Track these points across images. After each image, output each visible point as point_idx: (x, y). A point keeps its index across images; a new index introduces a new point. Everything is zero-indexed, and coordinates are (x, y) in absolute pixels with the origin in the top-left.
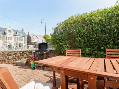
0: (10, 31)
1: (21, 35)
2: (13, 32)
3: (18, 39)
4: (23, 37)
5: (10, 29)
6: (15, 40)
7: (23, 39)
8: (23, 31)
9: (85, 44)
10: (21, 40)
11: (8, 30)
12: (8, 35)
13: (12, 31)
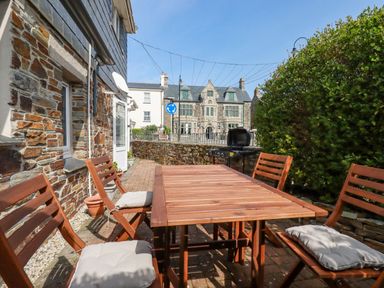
0: (210, 93)
1: (236, 100)
2: (216, 95)
3: (227, 111)
4: (240, 106)
5: (209, 87)
6: (220, 114)
7: (240, 111)
8: (240, 88)
9: (342, 138)
10: (236, 113)
11: (205, 90)
12: (206, 102)
13: (215, 93)
